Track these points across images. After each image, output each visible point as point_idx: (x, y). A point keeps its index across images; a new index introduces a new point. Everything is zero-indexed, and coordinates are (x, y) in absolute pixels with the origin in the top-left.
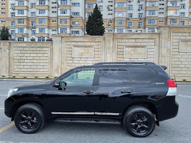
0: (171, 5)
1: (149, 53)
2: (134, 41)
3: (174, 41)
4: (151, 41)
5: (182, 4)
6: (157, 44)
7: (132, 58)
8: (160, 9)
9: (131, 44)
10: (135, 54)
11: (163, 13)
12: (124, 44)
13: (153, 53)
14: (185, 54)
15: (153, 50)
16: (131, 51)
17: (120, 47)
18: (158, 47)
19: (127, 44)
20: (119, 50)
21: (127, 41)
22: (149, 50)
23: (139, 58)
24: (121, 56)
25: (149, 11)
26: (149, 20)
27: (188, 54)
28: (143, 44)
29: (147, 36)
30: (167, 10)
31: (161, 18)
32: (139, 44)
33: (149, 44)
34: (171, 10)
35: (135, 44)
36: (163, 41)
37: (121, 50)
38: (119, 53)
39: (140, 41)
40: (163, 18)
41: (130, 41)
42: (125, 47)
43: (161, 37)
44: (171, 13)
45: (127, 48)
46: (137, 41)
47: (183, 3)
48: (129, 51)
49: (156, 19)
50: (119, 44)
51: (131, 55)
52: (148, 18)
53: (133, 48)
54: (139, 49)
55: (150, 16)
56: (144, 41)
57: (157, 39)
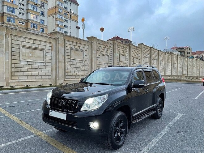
0: (32, 9)
1: (47, 58)
2: (32, 41)
3: (67, 48)
4: (48, 44)
5: (41, 12)
6: (54, 49)
7: (30, 61)
8: (20, 9)
9: (29, 45)
10: (32, 57)
11: (23, 14)
12: (20, 43)
13: (50, 58)
14: (74, 61)
15: (50, 55)
16: (28, 53)
17: (15, 46)
18: (55, 52)
19: (24, 44)
20: (13, 50)
21: (24, 40)
22: (47, 54)
23: (38, 61)
24: (17, 58)
25: (8, 7)
26: (8, 17)
27: (76, 61)
28: (41, 47)
29: (45, 39)
30: (28, 13)
31: (21, 19)
32: (37, 46)
33: (47, 48)
34: (33, 14)
35: (33, 45)
36: (59, 47)
37: (16, 50)
38: (14, 54)
39: (39, 43)
40: (23, 19)
41: (27, 40)
42: (21, 47)
43: (57, 42)
44: (32, 17)
45: (23, 48)
46: (35, 42)
47: (43, 11)
48: (26, 53)
49: (16, 19)
50: (14, 42)
51: (29, 57)
52: (6, 15)
53: (31, 50)
54: (37, 52)
55: (9, 13)
56: (42, 43)
57: (54, 44)
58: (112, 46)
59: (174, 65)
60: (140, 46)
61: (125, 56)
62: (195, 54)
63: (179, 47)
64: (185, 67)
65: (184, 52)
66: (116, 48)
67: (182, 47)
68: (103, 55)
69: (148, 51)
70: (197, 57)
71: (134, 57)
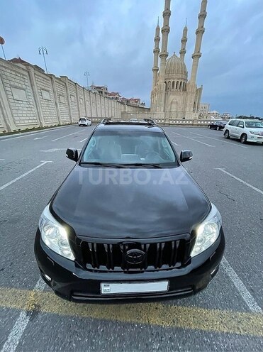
58: (26, 74)
59: (99, 106)
60: (64, 79)
61: (48, 91)
62: (111, 95)
63: (97, 86)
64: (107, 108)
65: (102, 93)
66: (34, 78)
67: (100, 86)
68: (16, 87)
69: (73, 87)
70: (113, 98)
71: (60, 95)
